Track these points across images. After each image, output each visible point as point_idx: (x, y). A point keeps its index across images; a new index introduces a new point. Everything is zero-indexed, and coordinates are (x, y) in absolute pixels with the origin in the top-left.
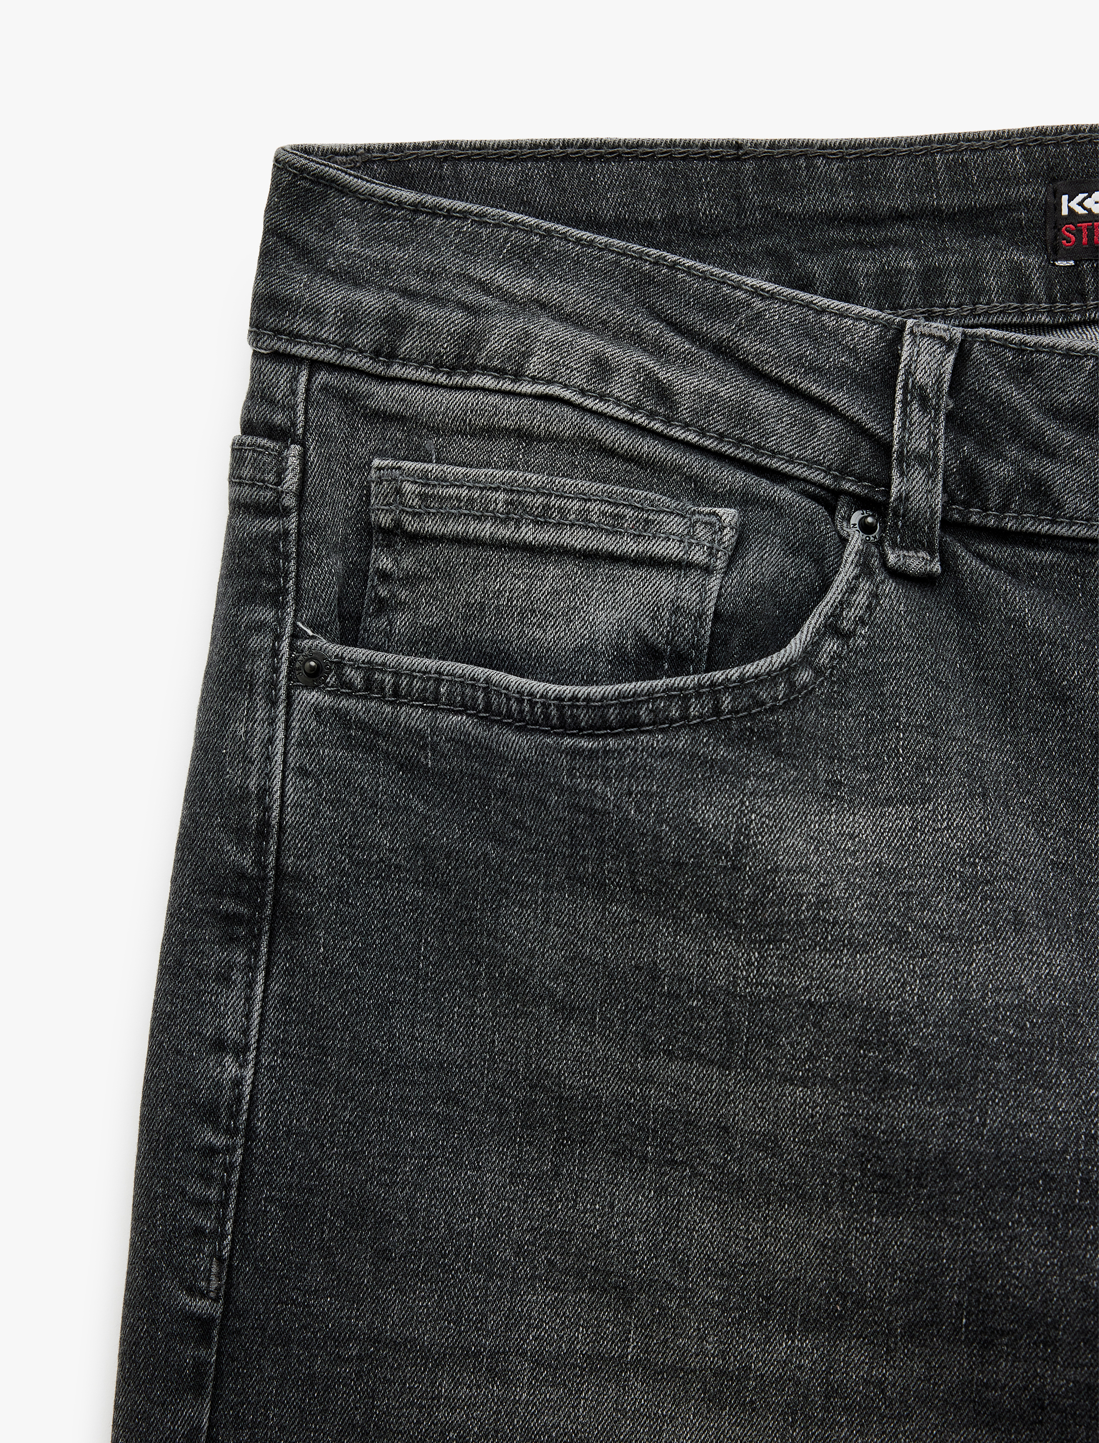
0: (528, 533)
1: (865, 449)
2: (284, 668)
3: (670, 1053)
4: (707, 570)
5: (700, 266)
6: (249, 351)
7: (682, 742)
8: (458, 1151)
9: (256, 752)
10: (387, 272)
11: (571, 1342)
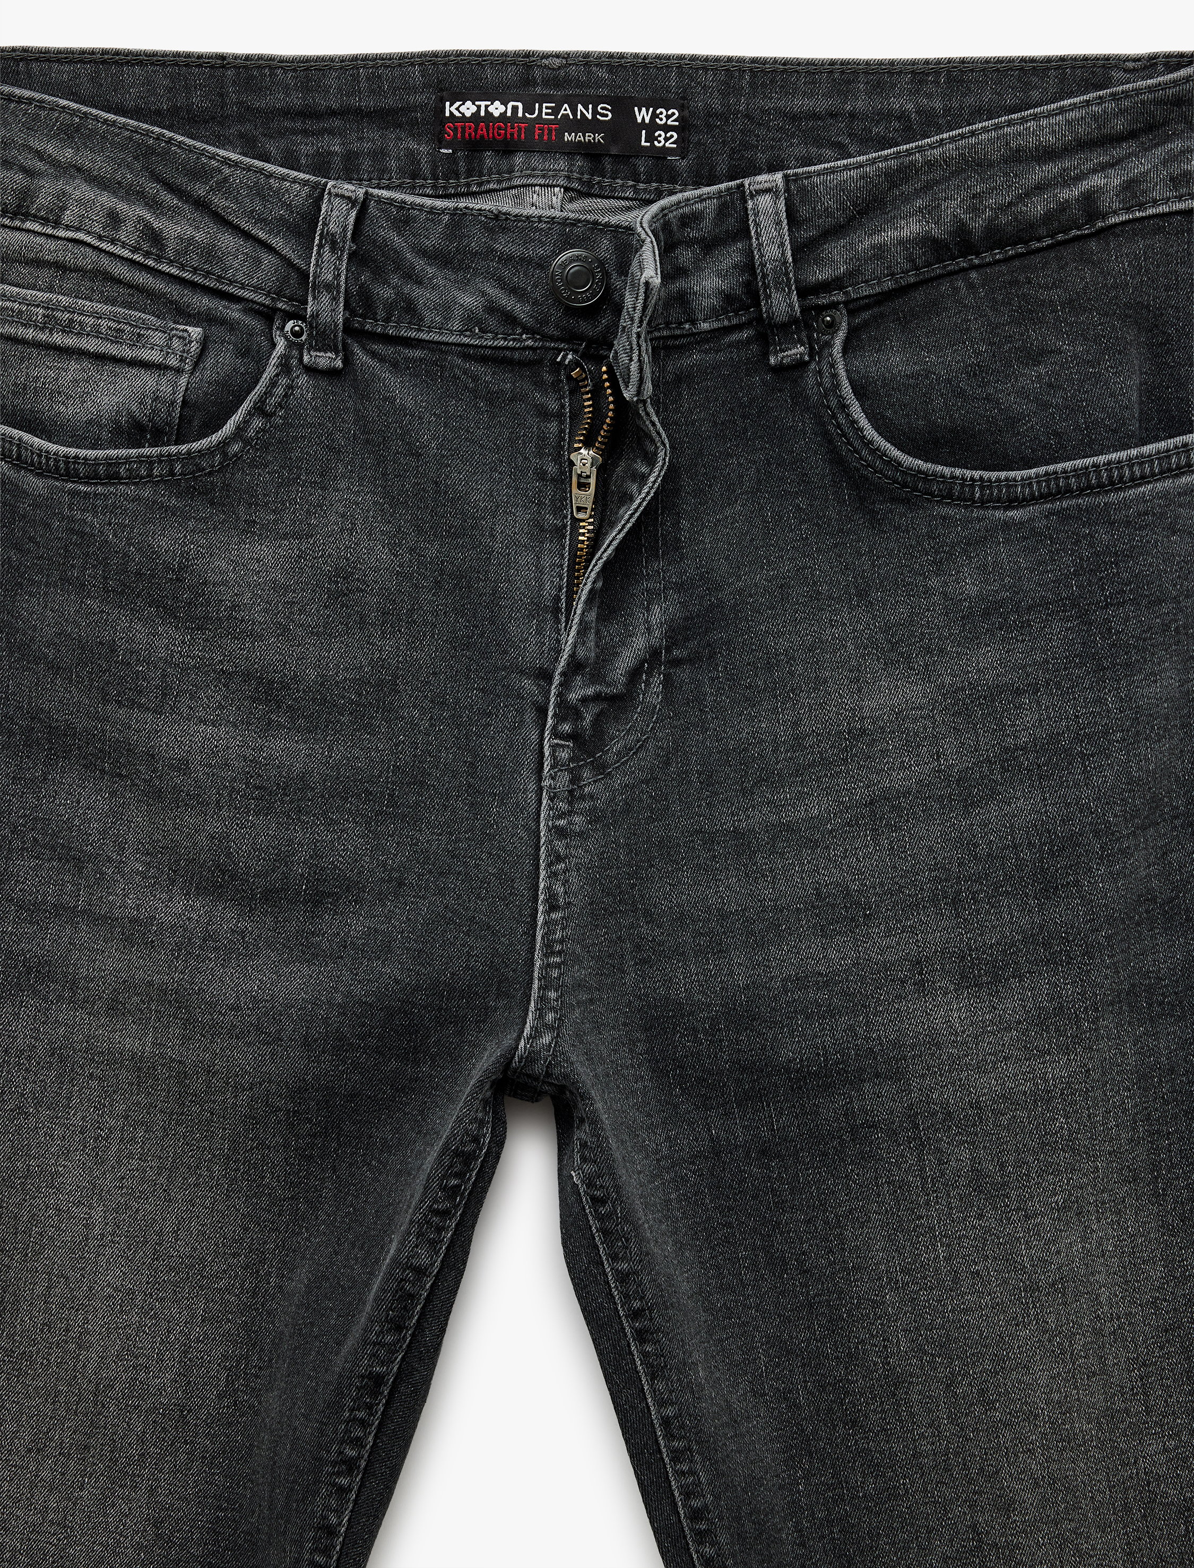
1: (293, 279)
4: (179, 371)
5: (186, 140)
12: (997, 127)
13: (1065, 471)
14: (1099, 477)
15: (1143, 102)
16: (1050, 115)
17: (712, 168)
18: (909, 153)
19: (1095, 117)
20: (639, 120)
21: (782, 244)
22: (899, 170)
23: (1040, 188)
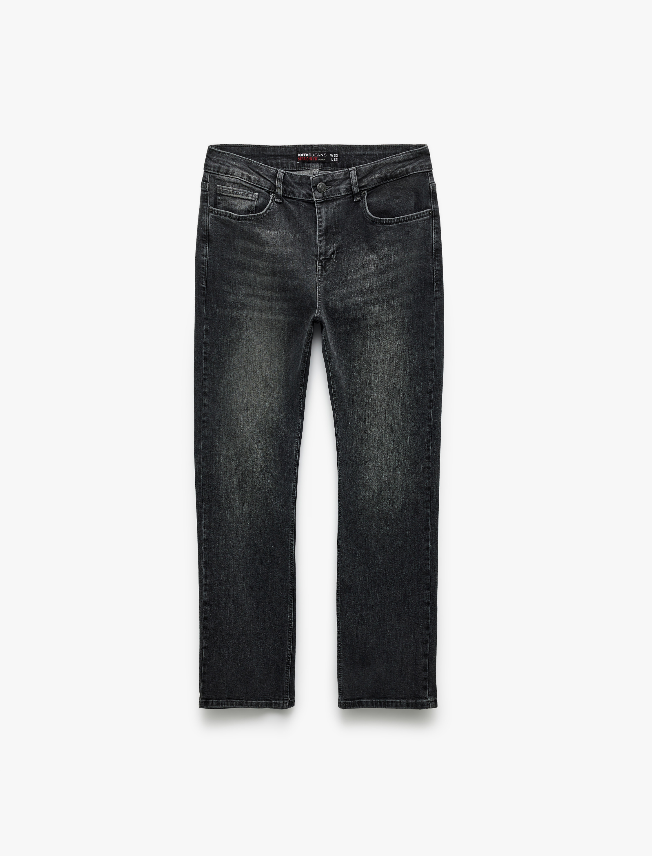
0: (235, 195)
1: (273, 186)
2: (208, 211)
3: (253, 258)
4: (255, 201)
5: (254, 161)
6: (203, 171)
7: (251, 222)
8: (231, 269)
9: (205, 221)
10: (219, 161)
11: (245, 292)
12: (391, 157)
13: (401, 218)
14: (407, 219)
15: (415, 153)
16: (400, 155)
17: (344, 165)
18: (377, 162)
19: (407, 155)
20: (331, 156)
21: (356, 179)
22: (375, 165)
23: (399, 168)
